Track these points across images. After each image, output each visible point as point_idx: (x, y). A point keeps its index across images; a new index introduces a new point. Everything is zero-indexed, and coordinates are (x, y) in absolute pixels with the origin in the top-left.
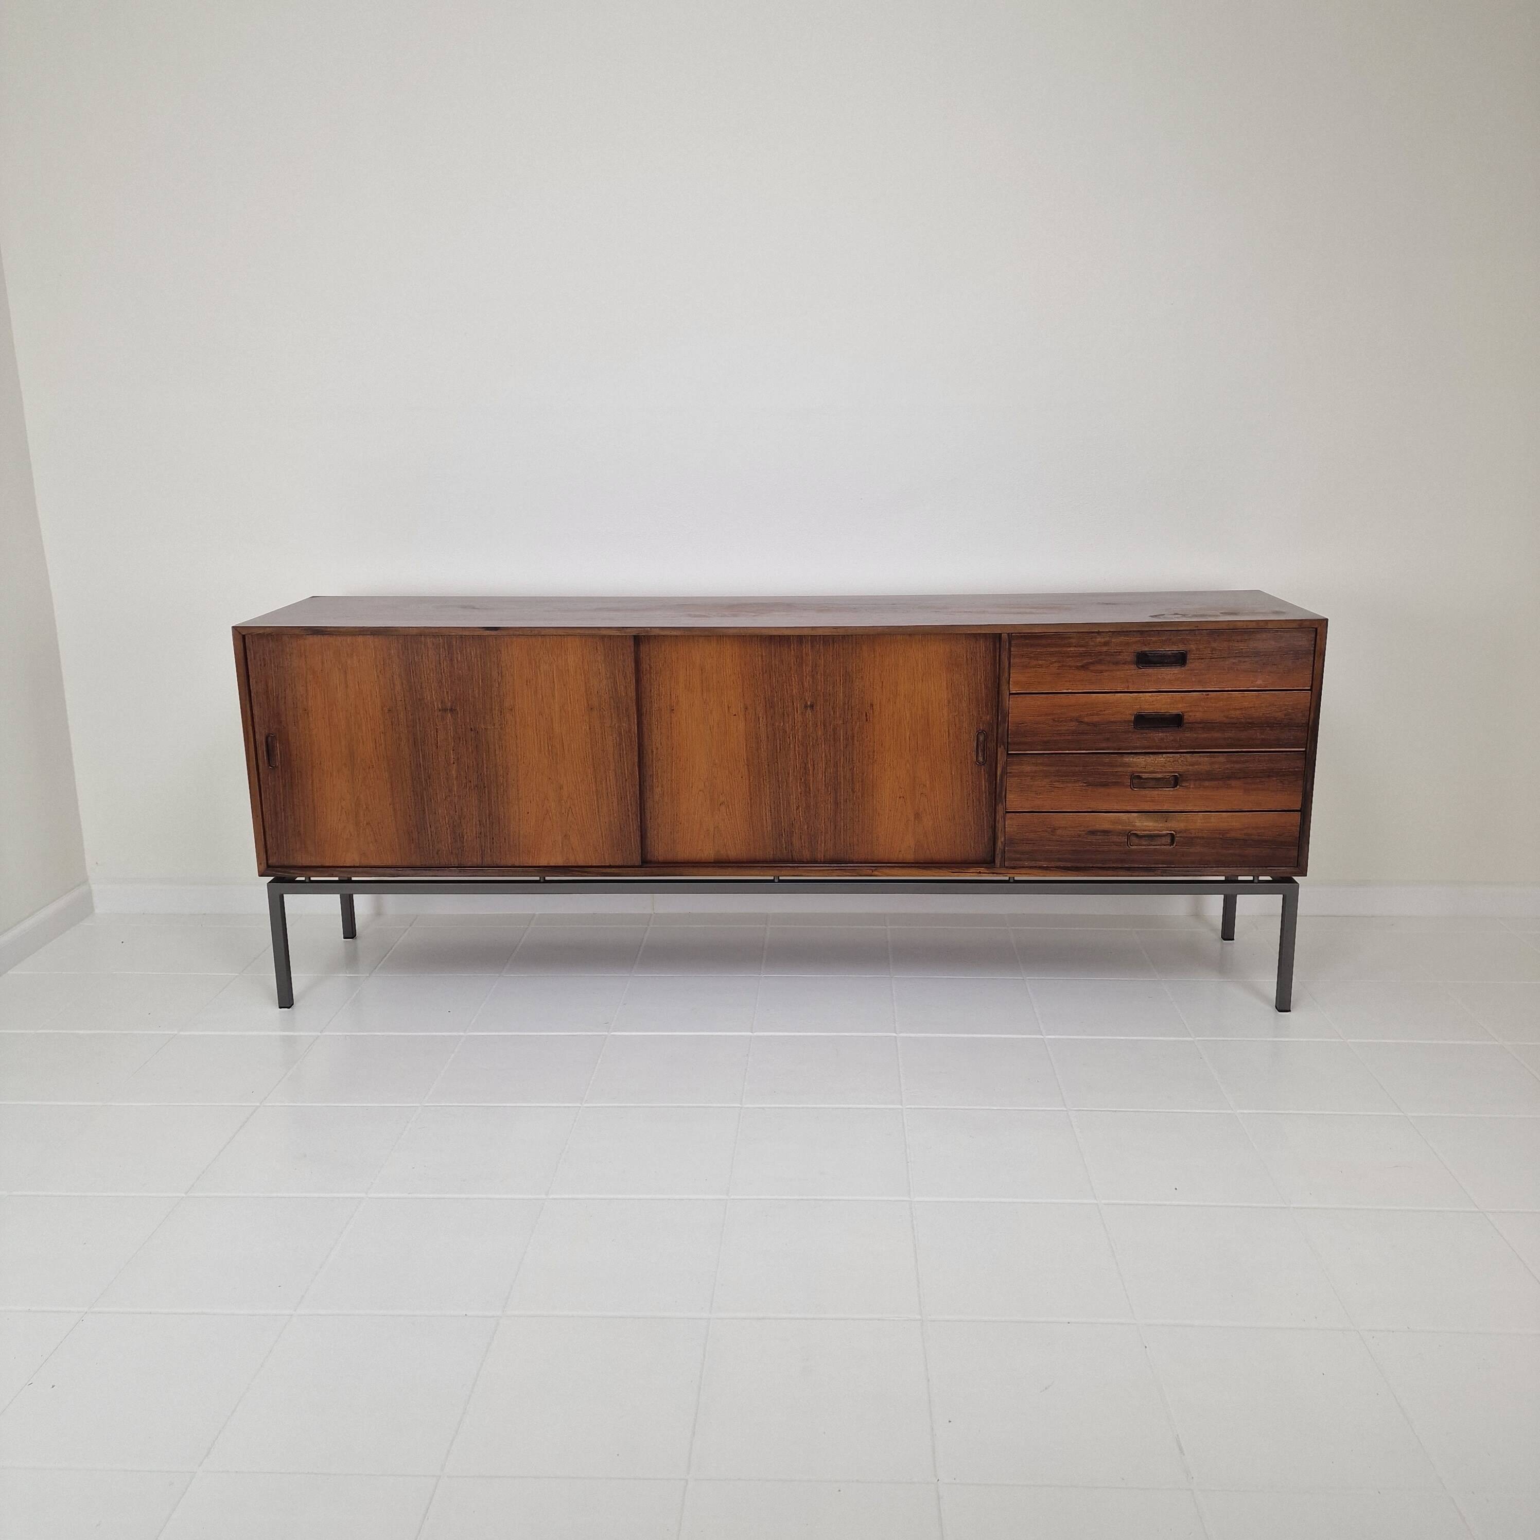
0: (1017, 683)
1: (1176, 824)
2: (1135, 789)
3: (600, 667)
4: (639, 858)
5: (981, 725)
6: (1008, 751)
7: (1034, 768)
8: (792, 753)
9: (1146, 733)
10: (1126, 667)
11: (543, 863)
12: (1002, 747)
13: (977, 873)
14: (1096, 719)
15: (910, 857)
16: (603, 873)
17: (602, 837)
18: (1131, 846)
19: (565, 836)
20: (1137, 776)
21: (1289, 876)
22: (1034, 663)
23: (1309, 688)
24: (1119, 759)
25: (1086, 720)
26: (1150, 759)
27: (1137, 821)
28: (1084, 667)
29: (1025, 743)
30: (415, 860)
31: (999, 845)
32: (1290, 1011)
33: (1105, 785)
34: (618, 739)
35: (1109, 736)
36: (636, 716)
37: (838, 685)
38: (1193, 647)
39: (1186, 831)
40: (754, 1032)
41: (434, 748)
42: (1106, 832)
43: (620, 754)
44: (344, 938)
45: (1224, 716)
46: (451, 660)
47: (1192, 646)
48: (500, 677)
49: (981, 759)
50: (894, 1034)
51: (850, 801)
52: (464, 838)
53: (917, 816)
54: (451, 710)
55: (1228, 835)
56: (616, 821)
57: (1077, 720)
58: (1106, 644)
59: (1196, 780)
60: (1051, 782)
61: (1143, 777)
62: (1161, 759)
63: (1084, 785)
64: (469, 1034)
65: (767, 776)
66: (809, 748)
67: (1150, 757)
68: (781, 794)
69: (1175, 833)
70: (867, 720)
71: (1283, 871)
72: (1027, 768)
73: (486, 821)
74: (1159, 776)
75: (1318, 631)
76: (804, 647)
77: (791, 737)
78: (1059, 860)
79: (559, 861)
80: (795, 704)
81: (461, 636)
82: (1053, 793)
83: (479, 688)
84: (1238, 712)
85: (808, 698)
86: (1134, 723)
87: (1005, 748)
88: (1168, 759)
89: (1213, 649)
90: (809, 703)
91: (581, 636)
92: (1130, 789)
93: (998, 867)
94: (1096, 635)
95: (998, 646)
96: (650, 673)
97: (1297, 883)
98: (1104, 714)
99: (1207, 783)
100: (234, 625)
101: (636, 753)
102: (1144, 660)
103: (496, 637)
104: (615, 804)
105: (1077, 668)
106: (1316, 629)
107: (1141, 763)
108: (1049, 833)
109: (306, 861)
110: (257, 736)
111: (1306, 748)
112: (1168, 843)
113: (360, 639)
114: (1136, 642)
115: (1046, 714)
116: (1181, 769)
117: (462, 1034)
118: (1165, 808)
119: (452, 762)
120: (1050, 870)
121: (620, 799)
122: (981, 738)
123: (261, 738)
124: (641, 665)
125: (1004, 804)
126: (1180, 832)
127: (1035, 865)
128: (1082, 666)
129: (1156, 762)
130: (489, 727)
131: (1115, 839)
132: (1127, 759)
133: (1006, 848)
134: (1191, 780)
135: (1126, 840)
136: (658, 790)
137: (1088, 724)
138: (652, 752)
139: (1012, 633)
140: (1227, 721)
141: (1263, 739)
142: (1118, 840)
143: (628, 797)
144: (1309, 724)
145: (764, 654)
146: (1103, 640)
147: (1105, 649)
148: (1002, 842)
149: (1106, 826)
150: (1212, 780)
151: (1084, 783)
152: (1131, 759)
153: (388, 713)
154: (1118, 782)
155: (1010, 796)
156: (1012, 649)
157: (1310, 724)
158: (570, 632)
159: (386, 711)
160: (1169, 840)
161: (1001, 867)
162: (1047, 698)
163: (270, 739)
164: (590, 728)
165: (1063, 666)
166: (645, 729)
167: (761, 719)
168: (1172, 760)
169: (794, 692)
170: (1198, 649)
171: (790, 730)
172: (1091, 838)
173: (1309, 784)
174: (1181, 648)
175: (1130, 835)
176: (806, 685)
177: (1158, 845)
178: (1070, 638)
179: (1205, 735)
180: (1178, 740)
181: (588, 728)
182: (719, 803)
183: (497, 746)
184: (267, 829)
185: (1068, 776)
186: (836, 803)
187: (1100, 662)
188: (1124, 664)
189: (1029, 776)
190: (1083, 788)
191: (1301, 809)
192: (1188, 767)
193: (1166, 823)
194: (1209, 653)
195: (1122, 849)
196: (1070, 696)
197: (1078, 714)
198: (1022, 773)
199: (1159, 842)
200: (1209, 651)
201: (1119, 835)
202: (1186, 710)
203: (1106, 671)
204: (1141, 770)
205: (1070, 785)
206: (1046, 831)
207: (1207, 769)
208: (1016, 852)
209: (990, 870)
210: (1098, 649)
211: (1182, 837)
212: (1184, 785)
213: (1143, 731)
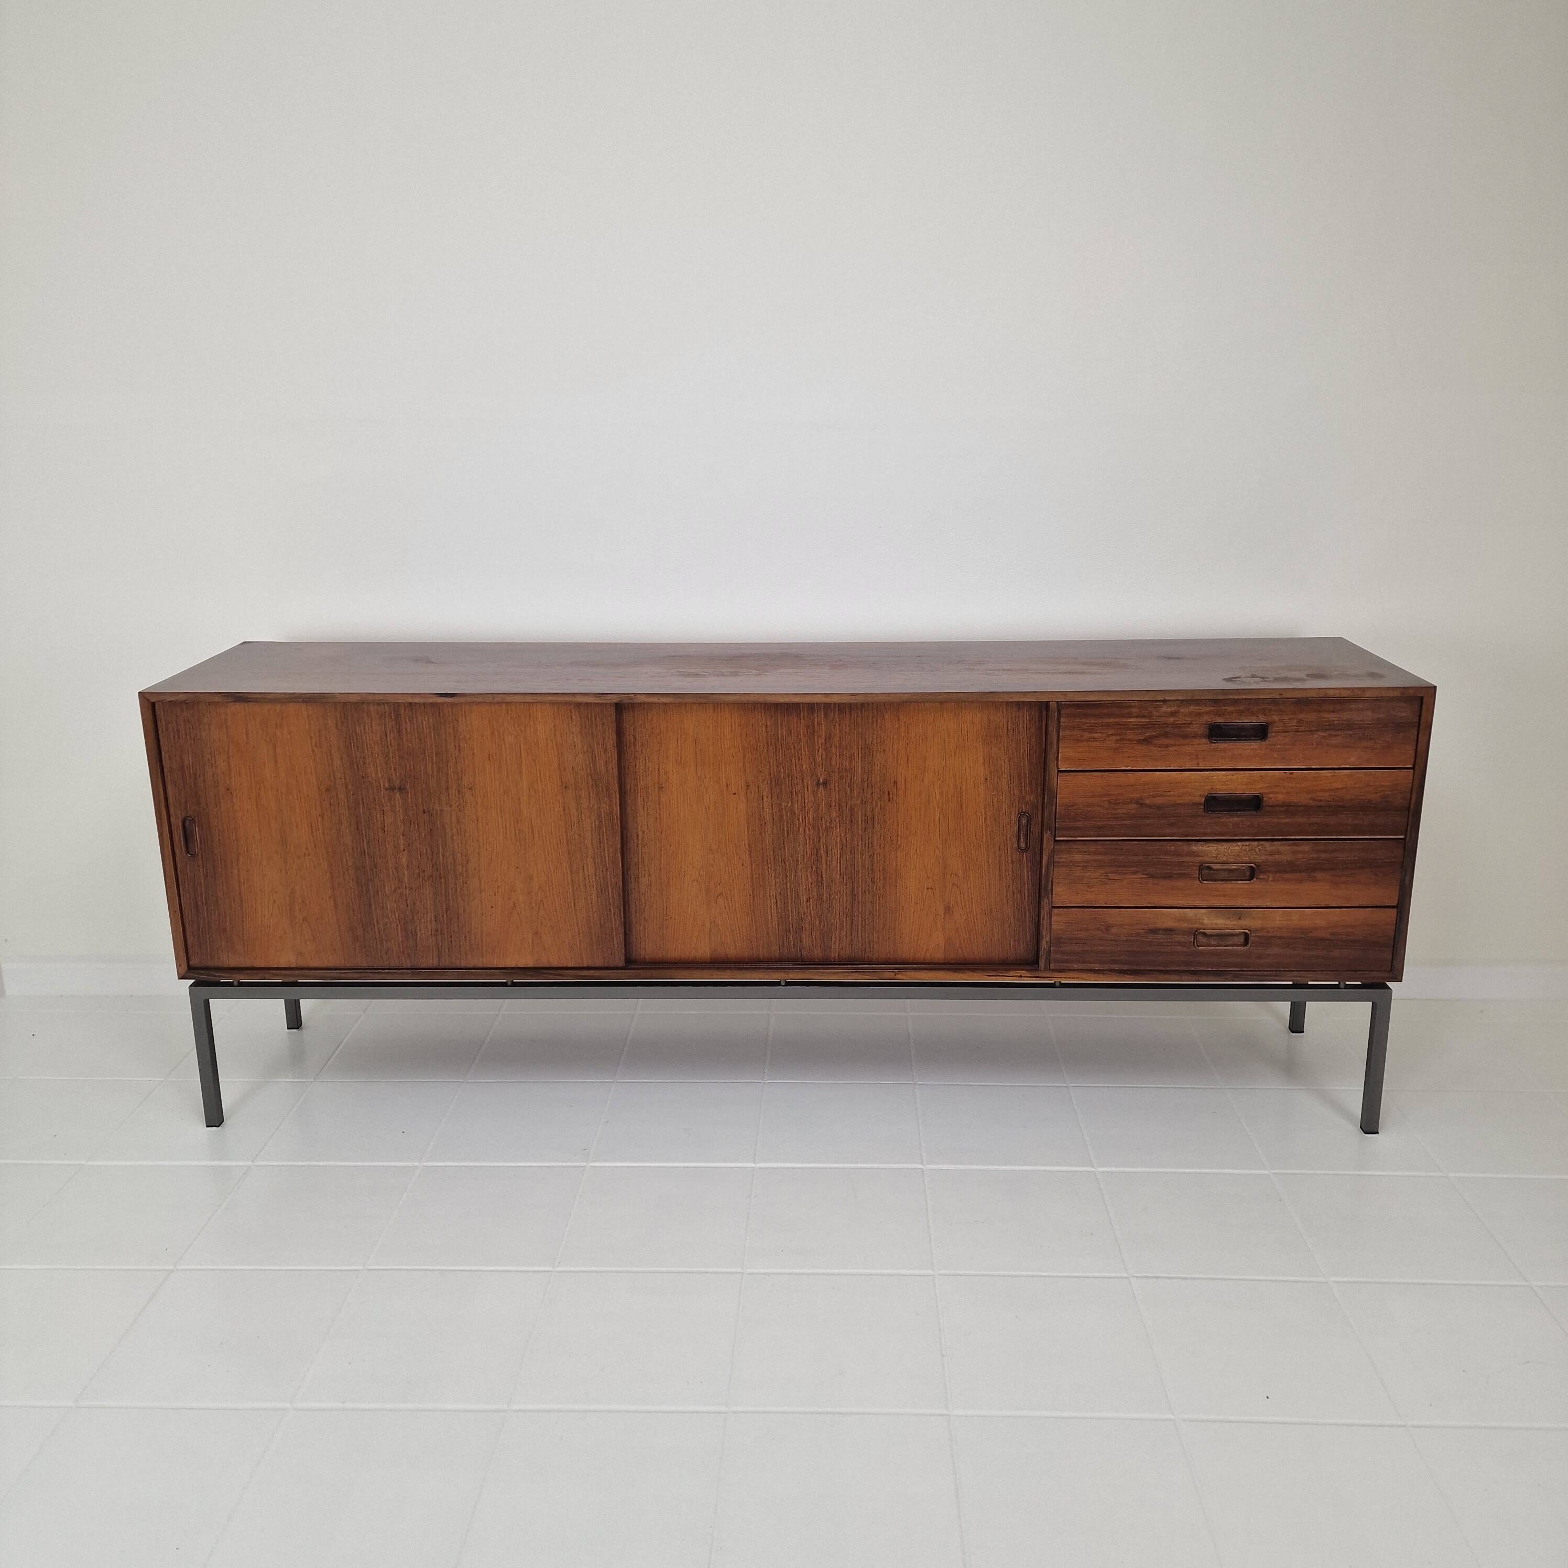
0: (1066, 759)
1: (1252, 922)
2: (1205, 882)
3: (575, 740)
4: (623, 958)
5: (1023, 806)
6: (1055, 837)
8: (801, 838)
9: (1218, 817)
10: (1197, 741)
11: (510, 963)
12: (1049, 832)
13: (1019, 976)
14: (1159, 801)
15: (939, 956)
16: (579, 976)
17: (579, 934)
18: (1198, 946)
19: (536, 933)
20: (1208, 866)
21: (1382, 981)
22: (1087, 735)
23: (1411, 766)
24: (1185, 847)
25: (1148, 802)
26: (1223, 847)
27: (1206, 919)
28: (1147, 741)
29: (1077, 828)
30: (362, 961)
31: (1044, 945)
32: (1378, 1133)
33: (1168, 877)
34: (597, 823)
35: (1174, 821)
36: (618, 796)
37: (856, 758)
38: (1276, 718)
39: (1263, 929)
40: (757, 1163)
41: (381, 834)
42: (1169, 931)
43: (600, 839)
44: (288, 1028)
45: (1310, 799)
46: (399, 731)
47: (1274, 716)
48: (457, 753)
49: (1023, 845)
50: (921, 1166)
51: (869, 892)
52: (417, 935)
53: (948, 910)
54: (400, 789)
55: (1312, 935)
56: (595, 916)
57: (1137, 803)
58: (1173, 714)
59: (1276, 872)
60: (1106, 873)
61: (1214, 868)
62: (1235, 847)
63: (1144, 876)
64: (425, 1164)
65: (772, 863)
66: (821, 832)
67: (1223, 845)
68: (788, 884)
69: (1249, 932)
70: (890, 800)
71: (1376, 976)
72: (1078, 857)
73: (443, 916)
74: (1233, 867)
75: (1425, 700)
76: (816, 715)
77: (801, 820)
78: (1114, 962)
79: (527, 961)
80: (805, 781)
81: (410, 704)
82: (1107, 886)
83: (432, 764)
84: (1327, 794)
85: (821, 775)
86: (1204, 806)
87: (1051, 834)
88: (1244, 848)
89: (1300, 721)
90: (821, 781)
91: (553, 704)
92: (1198, 882)
93: (1043, 969)
94: (1162, 703)
95: (1044, 714)
96: (635, 745)
97: (1390, 989)
98: (1169, 796)
99: (1288, 876)
100: (139, 691)
101: (618, 838)
102: (1217, 733)
103: (452, 705)
104: (594, 897)
105: (1139, 741)
106: (1422, 698)
107: (1211, 851)
108: (1102, 931)
109: (233, 962)
110: (173, 820)
111: (1406, 835)
112: (1241, 943)
113: (292, 708)
114: (1208, 713)
115: (1101, 795)
116: (1259, 859)
117: (417, 1164)
118: (1237, 904)
119: (402, 849)
120: (1104, 974)
121: (600, 891)
122: (1024, 821)
123: (177, 822)
124: (624, 736)
125: (1051, 900)
126: (1256, 930)
127: (1087, 968)
128: (1145, 740)
129: (1230, 850)
130: (445, 809)
131: (1179, 938)
132: (1195, 847)
133: (1052, 948)
134: (1268, 871)
135: (1193, 939)
136: (644, 880)
137: (1149, 806)
138: (638, 835)
139: (1061, 702)
140: (1312, 803)
141: (1355, 825)
142: (1182, 940)
143: (610, 888)
144: (1409, 807)
145: (768, 724)
146: (1169, 710)
147: (1171, 720)
148: (1047, 942)
149: (1170, 924)
150: (1294, 871)
151: (1146, 874)
152: (1200, 848)
153: (325, 792)
154: (1185, 874)
155: (1057, 889)
156: (1062, 720)
157: (1412, 806)
158: (540, 698)
159: (324, 790)
160: (1242, 939)
161: (1045, 969)
162: (1102, 776)
163: (187, 823)
164: (564, 810)
165: (1122, 739)
166: (629, 810)
167: (765, 798)
168: (1248, 849)
169: (804, 767)
170: (1280, 721)
171: (799, 810)
172: (1151, 937)
173: (1407, 878)
174: (1262, 719)
175: (1195, 933)
176: (818, 759)
177: (1230, 945)
178: (1130, 707)
179: (1288, 820)
180: (1256, 826)
181: (562, 809)
182: (716, 896)
183: (454, 830)
184: (187, 926)
185: (1125, 866)
186: (854, 895)
187: (1166, 735)
188: (1194, 737)
189: (1079, 866)
190: (1143, 880)
191: (1397, 905)
192: (1266, 857)
193: (1239, 921)
194: (1295, 726)
195: (1185, 949)
196: (1130, 774)
197: (1139, 795)
198: (1071, 862)
199: (1231, 943)
200: (1294, 723)
201: (1184, 935)
202: (1266, 791)
203: (1172, 745)
204: (1212, 860)
205: (1128, 877)
206: (1098, 929)
207: (1289, 859)
208: (1064, 953)
209: (1033, 973)
210: (1162, 720)
211: (1258, 936)
212: (1261, 877)
213: (1214, 815)
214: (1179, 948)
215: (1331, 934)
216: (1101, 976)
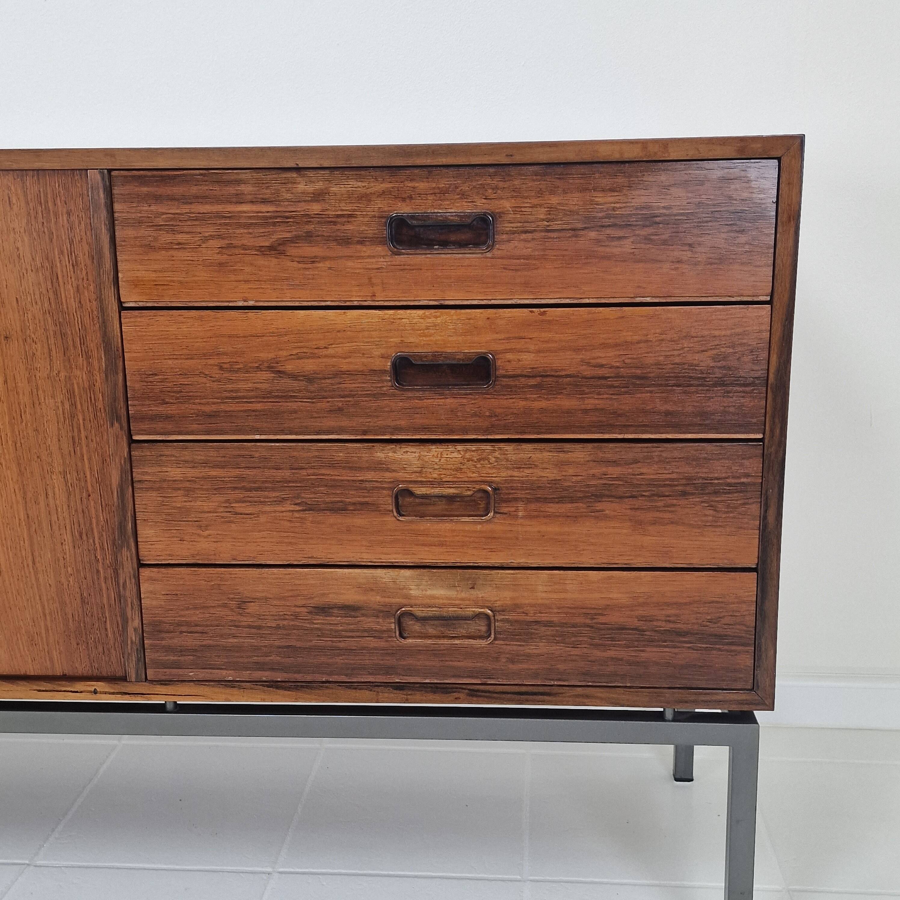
0: (136, 283)
1: (492, 593)
2: (404, 519)
6: (130, 435)
7: (192, 473)
9: (420, 399)
10: (366, 250)
12: (120, 425)
13: (90, 692)
14: (310, 365)
18: (405, 638)
20: (405, 489)
21: (745, 708)
22: (166, 238)
23: (768, 298)
24: (365, 454)
25: (289, 367)
26: (431, 454)
27: (413, 587)
28: (276, 250)
29: (168, 418)
31: (132, 634)
33: (341, 509)
35: (340, 404)
38: (507, 205)
39: (515, 607)
42: (350, 609)
45: (580, 361)
47: (502, 202)
55: (602, 619)
57: (270, 368)
58: (316, 196)
59: (529, 501)
60: (227, 501)
61: (419, 493)
62: (453, 454)
63: (298, 508)
67: (430, 450)
69: (491, 613)
71: (724, 697)
72: (175, 472)
74: (451, 490)
75: (787, 163)
78: (260, 666)
82: (233, 525)
84: (611, 353)
86: (392, 376)
87: (121, 428)
88: (468, 455)
89: (551, 209)
92: (393, 519)
93: (133, 679)
97: (757, 722)
98: (326, 356)
99: (552, 508)
102: (405, 234)
105: (264, 251)
106: (779, 159)
107: (411, 462)
108: (232, 610)
111: (764, 434)
112: (480, 634)
114: (382, 194)
115: (204, 355)
118: (466, 560)
120: (240, 688)
125: (134, 550)
126: (503, 610)
127: (208, 677)
128: (271, 248)
129: (443, 460)
131: (369, 623)
132: (382, 454)
133: (146, 642)
134: (516, 500)
135: (394, 626)
137: (294, 377)
139: (111, 170)
140: (588, 372)
141: (668, 413)
142: (377, 625)
144: (768, 380)
146: (310, 188)
147: (316, 208)
148: (135, 630)
149: (351, 597)
150: (560, 500)
151: (299, 504)
152: (390, 454)
154: (367, 503)
155: (148, 531)
156: (117, 207)
157: (771, 376)
160: (480, 626)
161: (140, 680)
162: (201, 318)
165: (230, 246)
168: (476, 457)
170: (517, 209)
172: (320, 620)
173: (772, 515)
174: (480, 205)
175: (400, 615)
177: (461, 637)
179: (543, 404)
185: (261, 489)
187: (309, 237)
188: (361, 242)
189: (179, 489)
190: (296, 515)
191: (757, 564)
192: (510, 473)
193: (472, 592)
194: (543, 220)
195: (382, 644)
196: (251, 314)
197: (271, 355)
198: (165, 481)
199: (463, 632)
200: (541, 213)
201: (378, 617)
202: (500, 347)
203: (324, 259)
204: (414, 477)
205: (267, 508)
206: (225, 606)
207: (552, 476)
208: (169, 649)
209: (116, 686)
210: (301, 208)
211: (508, 621)
212: (505, 510)
213: (410, 394)
214: (372, 643)
215: (641, 618)
216: (235, 691)
